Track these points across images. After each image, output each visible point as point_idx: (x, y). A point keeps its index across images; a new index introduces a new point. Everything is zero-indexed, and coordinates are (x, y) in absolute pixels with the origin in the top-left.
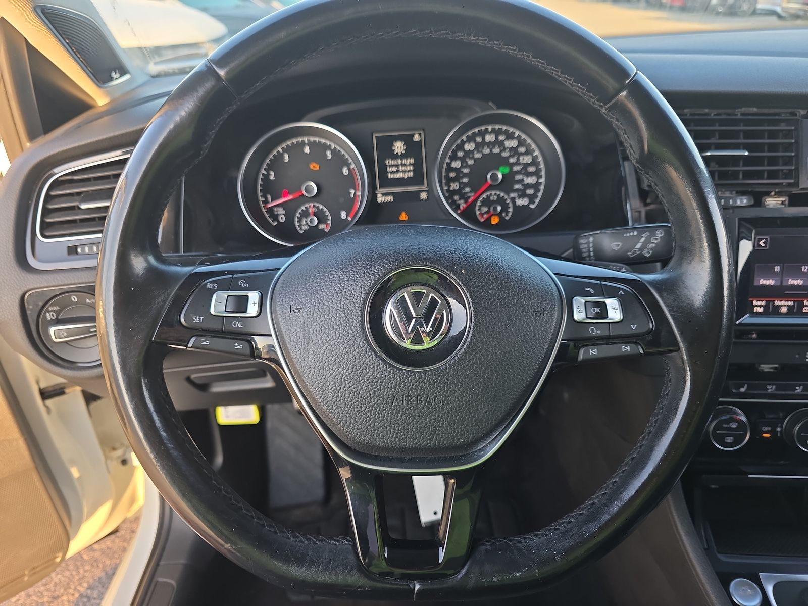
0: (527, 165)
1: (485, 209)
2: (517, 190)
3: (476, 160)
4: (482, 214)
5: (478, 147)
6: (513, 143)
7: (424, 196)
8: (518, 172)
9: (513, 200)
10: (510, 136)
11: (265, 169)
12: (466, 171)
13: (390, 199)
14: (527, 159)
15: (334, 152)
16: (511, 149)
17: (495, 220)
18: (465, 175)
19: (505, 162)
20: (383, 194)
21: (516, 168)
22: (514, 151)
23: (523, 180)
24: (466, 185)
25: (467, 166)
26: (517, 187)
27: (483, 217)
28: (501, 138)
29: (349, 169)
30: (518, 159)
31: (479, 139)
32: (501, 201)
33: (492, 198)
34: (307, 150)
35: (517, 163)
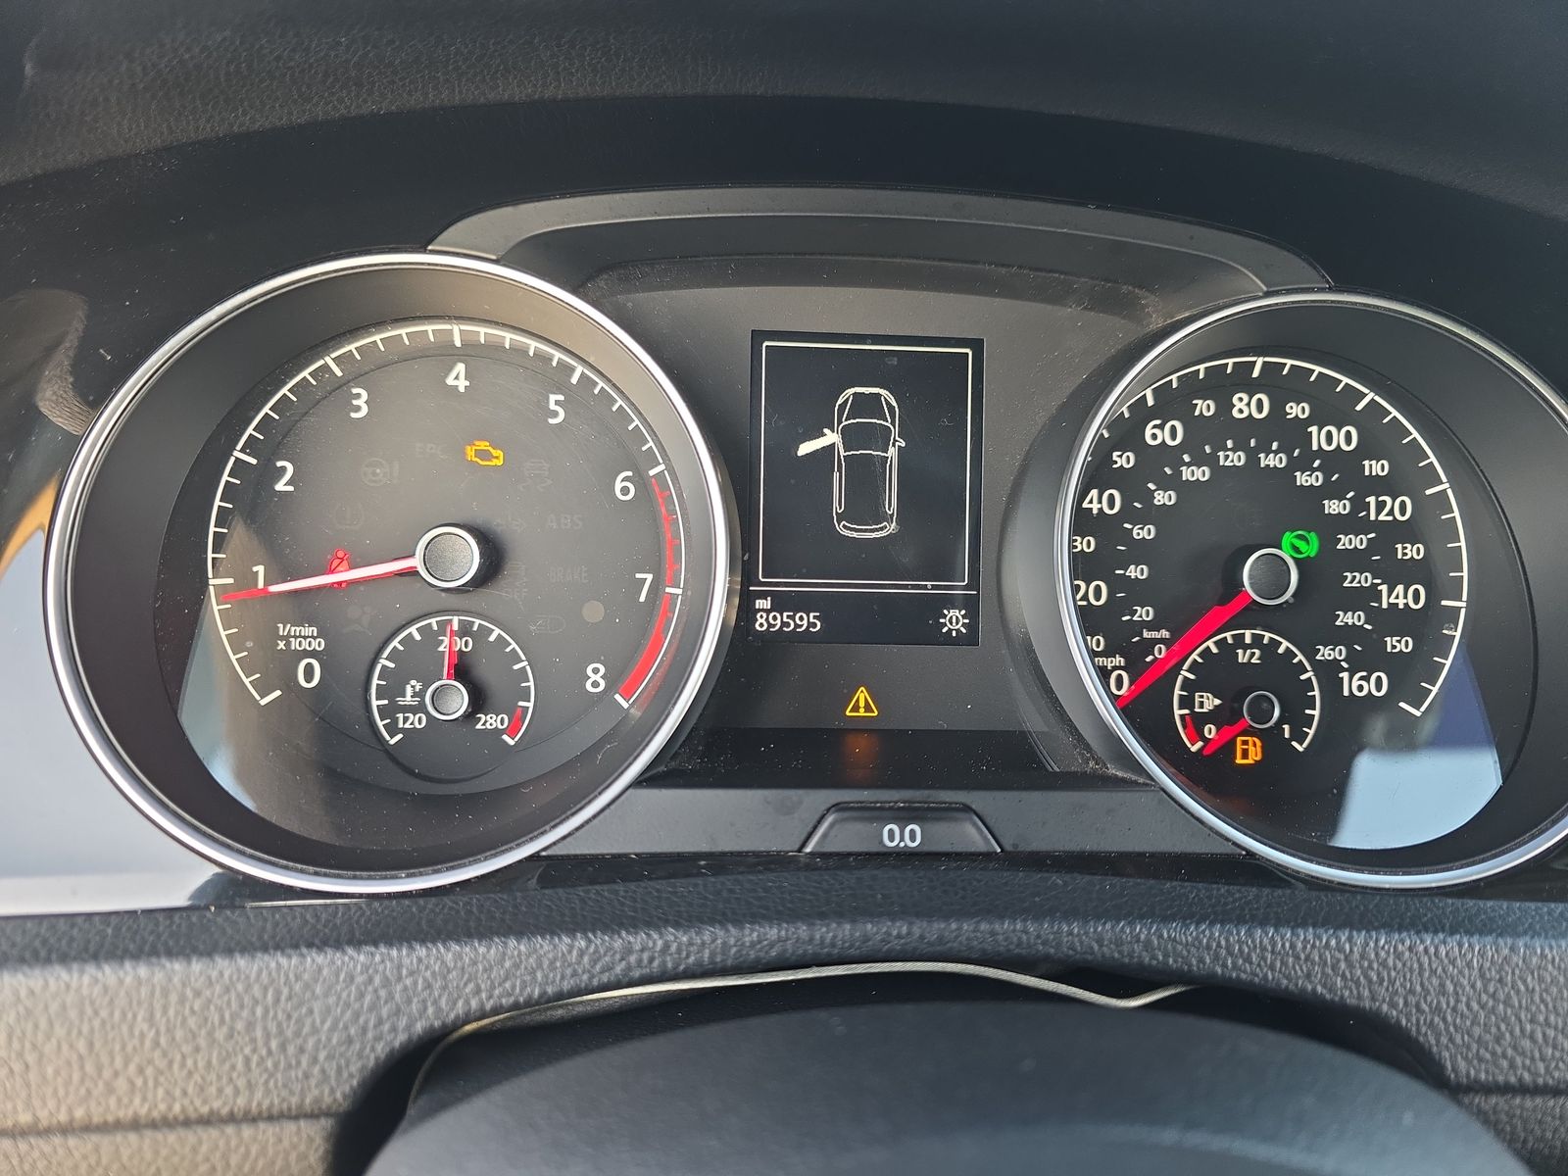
0: (1393, 532)
1: (1209, 702)
2: (1348, 635)
3: (1183, 488)
4: (1196, 723)
5: (1203, 437)
6: (1342, 438)
7: (954, 620)
8: (1356, 560)
9: (1329, 672)
10: (1332, 408)
11: (251, 446)
12: (1144, 533)
13: (806, 621)
14: (1397, 508)
15: (579, 398)
16: (1333, 460)
17: (1250, 752)
18: (1139, 552)
19: (1305, 510)
20: (781, 603)
21: (1347, 542)
22: (1343, 469)
23: (1374, 593)
24: (1138, 593)
25: (1151, 514)
26: (1346, 618)
27: (1197, 734)
28: (1296, 410)
29: (640, 480)
30: (1359, 504)
31: (1205, 407)
32: (1278, 673)
33: (1242, 657)
34: (458, 377)
35: (1353, 523)
